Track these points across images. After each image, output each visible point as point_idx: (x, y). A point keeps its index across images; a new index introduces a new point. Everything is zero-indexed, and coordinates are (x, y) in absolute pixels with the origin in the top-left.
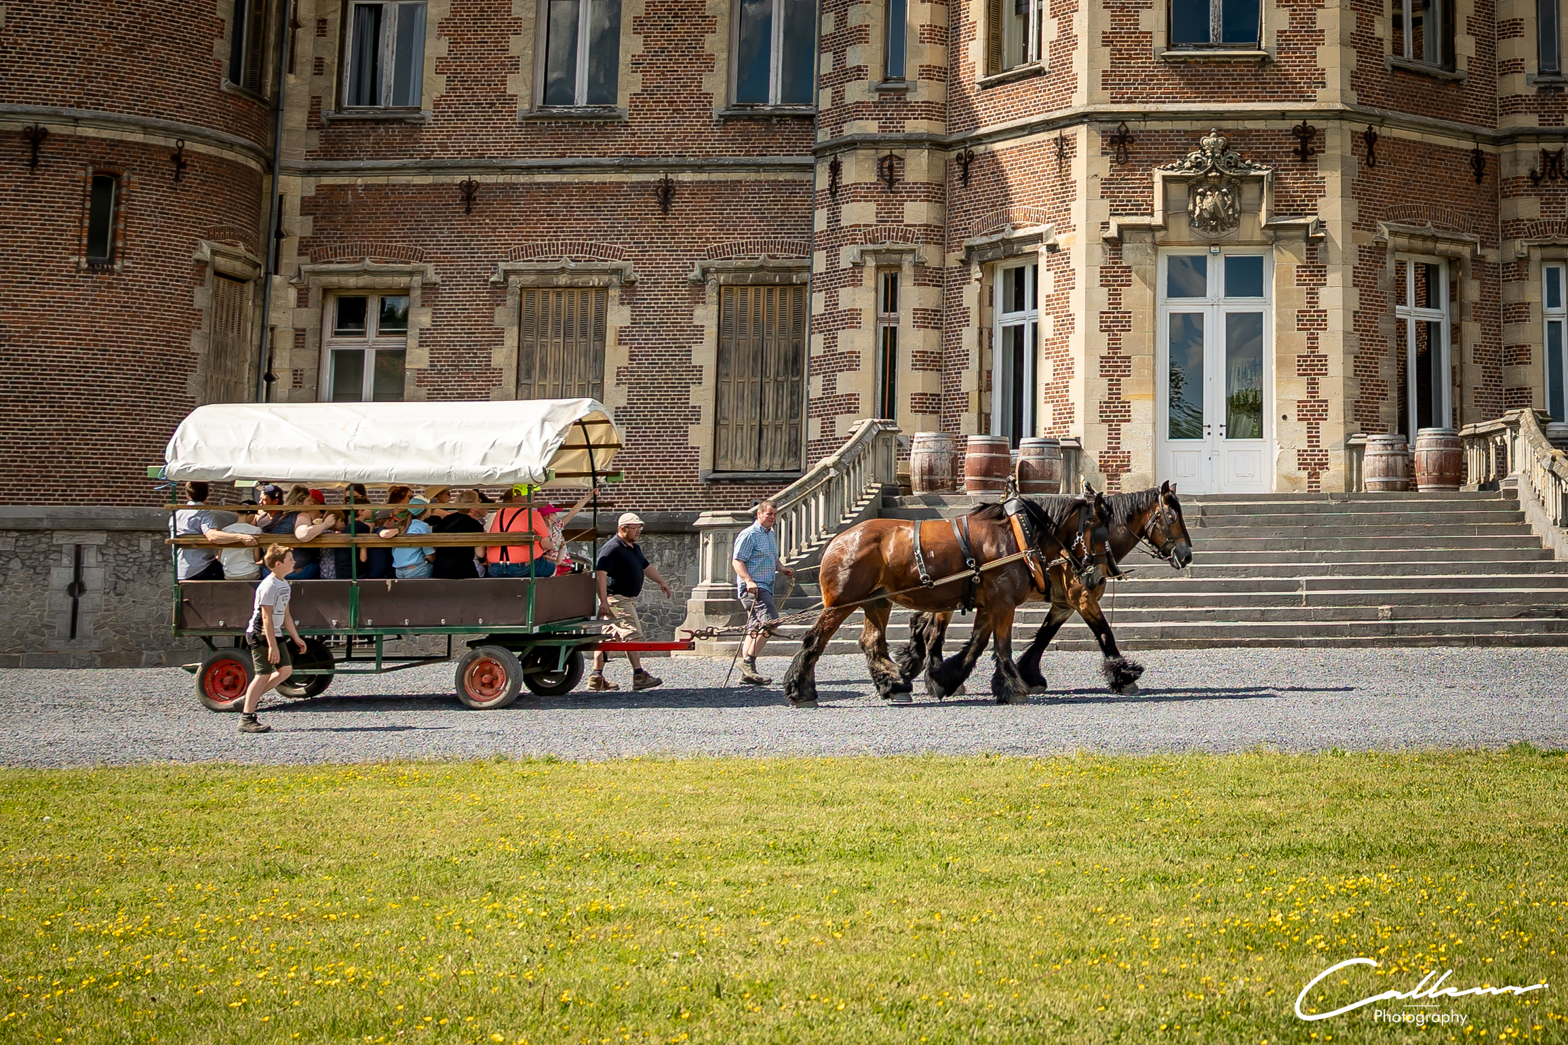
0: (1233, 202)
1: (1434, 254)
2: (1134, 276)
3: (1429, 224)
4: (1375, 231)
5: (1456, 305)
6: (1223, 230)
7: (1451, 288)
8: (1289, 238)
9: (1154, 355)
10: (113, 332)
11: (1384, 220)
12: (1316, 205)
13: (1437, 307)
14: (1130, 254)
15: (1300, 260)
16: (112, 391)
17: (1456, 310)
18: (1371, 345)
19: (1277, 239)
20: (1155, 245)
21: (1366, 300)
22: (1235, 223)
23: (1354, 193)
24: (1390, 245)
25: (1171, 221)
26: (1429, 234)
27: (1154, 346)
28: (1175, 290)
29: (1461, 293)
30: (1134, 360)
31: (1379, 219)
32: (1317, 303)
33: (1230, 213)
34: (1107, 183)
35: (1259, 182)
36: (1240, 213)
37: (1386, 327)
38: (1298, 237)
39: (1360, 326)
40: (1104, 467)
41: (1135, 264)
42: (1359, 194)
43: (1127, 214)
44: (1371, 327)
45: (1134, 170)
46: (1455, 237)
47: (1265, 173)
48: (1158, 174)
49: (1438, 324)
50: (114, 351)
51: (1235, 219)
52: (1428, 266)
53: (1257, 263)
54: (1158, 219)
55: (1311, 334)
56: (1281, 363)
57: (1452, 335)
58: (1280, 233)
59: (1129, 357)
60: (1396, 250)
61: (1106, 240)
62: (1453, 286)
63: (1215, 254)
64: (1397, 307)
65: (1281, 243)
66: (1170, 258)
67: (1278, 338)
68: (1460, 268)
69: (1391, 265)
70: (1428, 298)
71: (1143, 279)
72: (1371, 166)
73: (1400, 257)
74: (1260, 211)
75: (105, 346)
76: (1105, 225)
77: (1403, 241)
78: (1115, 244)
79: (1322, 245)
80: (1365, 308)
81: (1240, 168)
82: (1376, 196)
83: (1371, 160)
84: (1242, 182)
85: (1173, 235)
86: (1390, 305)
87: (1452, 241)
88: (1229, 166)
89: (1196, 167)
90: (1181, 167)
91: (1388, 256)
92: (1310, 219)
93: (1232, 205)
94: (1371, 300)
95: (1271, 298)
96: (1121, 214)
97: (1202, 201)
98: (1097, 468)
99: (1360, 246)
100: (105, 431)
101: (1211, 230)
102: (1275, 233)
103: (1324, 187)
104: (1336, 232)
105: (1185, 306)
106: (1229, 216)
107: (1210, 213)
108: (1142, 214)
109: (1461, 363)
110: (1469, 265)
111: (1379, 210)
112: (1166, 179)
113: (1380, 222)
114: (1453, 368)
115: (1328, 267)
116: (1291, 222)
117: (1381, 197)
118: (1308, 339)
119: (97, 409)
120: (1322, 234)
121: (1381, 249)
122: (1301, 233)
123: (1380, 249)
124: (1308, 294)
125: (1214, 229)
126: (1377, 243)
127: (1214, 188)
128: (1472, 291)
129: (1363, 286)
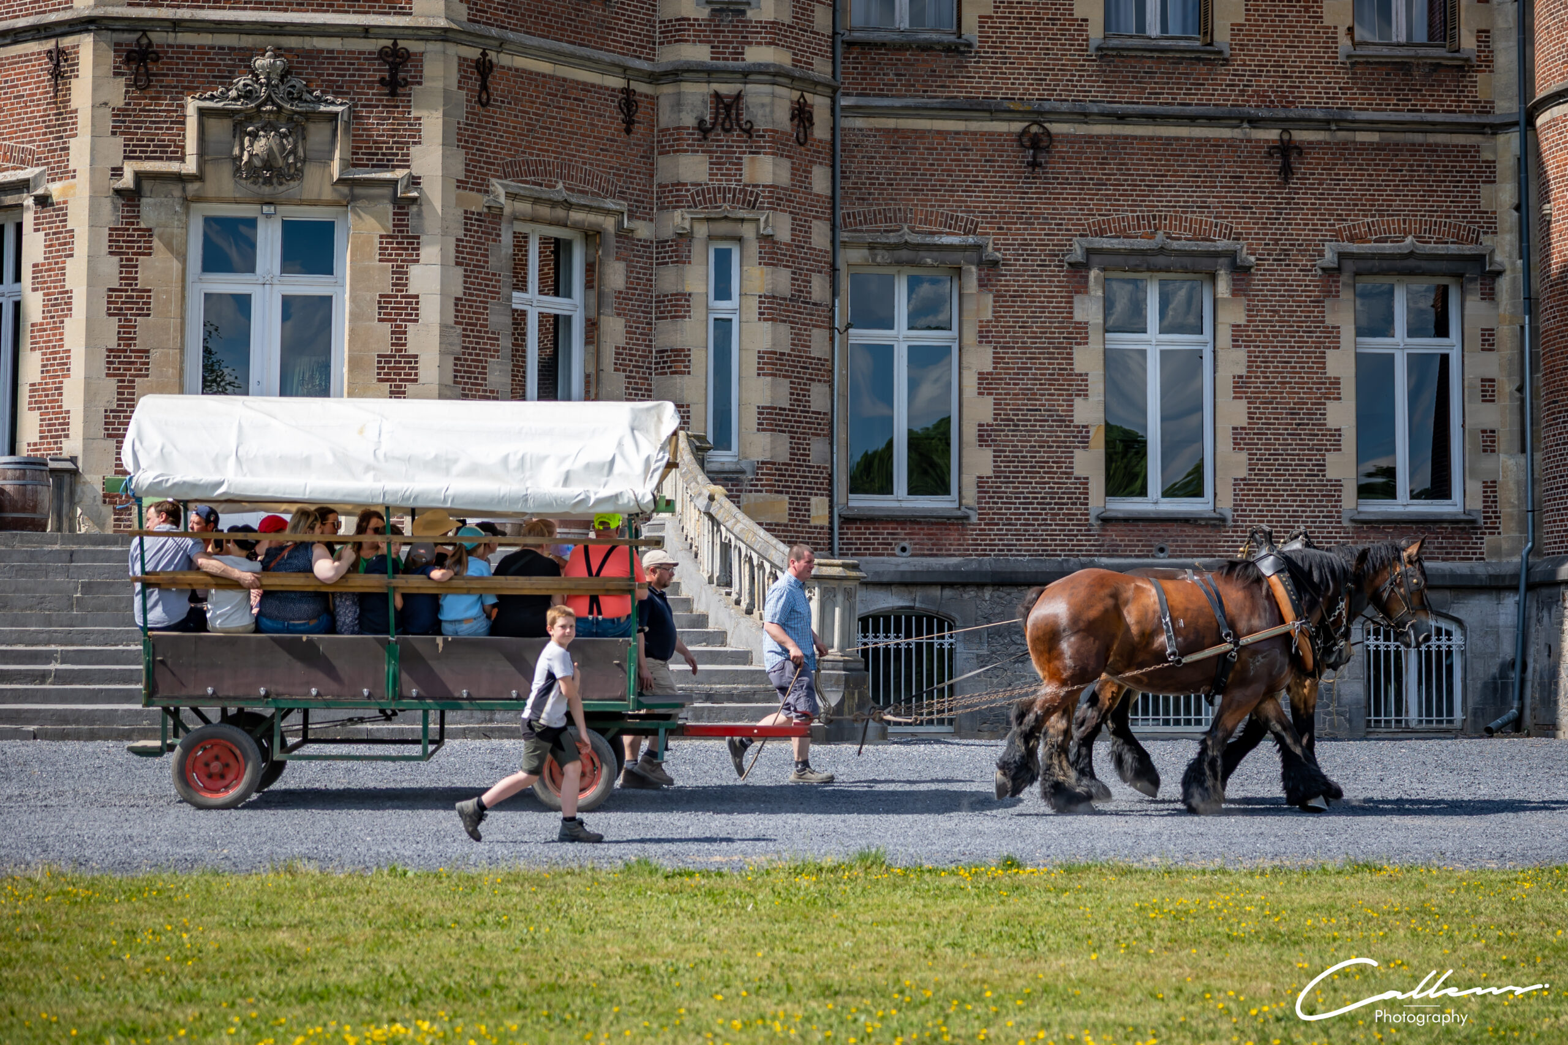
0: (295, 147)
1: (566, 226)
2: (156, 243)
3: (560, 186)
4: (487, 192)
5: (593, 294)
6: (281, 184)
7: (587, 271)
8: (370, 198)
9: (182, 350)
11: (500, 177)
12: (408, 155)
13: (569, 295)
14: (150, 213)
15: (384, 227)
17: (593, 301)
18: (478, 343)
19: (354, 198)
20: (186, 201)
21: (473, 283)
22: (297, 174)
23: (460, 140)
24: (507, 210)
25: (209, 169)
26: (560, 199)
27: (183, 337)
28: (214, 261)
29: (600, 279)
30: (155, 355)
31: (493, 176)
32: (406, 285)
33: (291, 160)
34: (121, 116)
35: (331, 121)
36: (304, 161)
37: (498, 320)
38: (382, 197)
39: (463, 317)
40: (109, 497)
41: (158, 226)
42: (466, 141)
43: (148, 158)
44: (478, 319)
45: (159, 98)
46: (595, 204)
47: (340, 109)
48: (192, 106)
49: (568, 319)
51: (297, 169)
52: (557, 241)
53: (327, 229)
54: (190, 166)
55: (397, 326)
56: (355, 364)
57: (587, 332)
58: (358, 191)
59: (147, 351)
60: (515, 218)
61: (118, 192)
62: (590, 268)
63: (268, 216)
64: (515, 294)
65: (359, 203)
66: (208, 221)
67: (352, 331)
68: (600, 245)
69: (507, 238)
70: (556, 284)
71: (169, 246)
72: (483, 105)
73: (520, 227)
74: (332, 159)
76: (117, 172)
77: (524, 207)
78: (130, 198)
79: (414, 209)
80: (471, 295)
81: (306, 101)
82: (489, 146)
83: (484, 97)
84: (307, 120)
85: (210, 188)
86: (505, 291)
87: (590, 209)
88: (291, 97)
89: (246, 97)
90: (224, 97)
91: (504, 226)
92: (399, 173)
93: (294, 151)
94: (480, 284)
95: (344, 278)
96: (140, 158)
97: (251, 145)
98: (100, 499)
99: (466, 212)
101: (264, 183)
102: (351, 190)
103: (419, 131)
104: (434, 191)
105: (226, 284)
106: (288, 165)
107: (263, 160)
108: (169, 159)
109: (599, 371)
110: (612, 241)
111: (493, 164)
112: (202, 113)
113: (494, 181)
114: (587, 376)
115: (423, 238)
116: (373, 176)
117: (496, 147)
118: (393, 333)
120: (415, 194)
121: (495, 216)
122: (387, 191)
123: (494, 214)
124: (393, 273)
125: (268, 181)
126: (489, 207)
127: (268, 127)
128: (616, 276)
129: (468, 265)
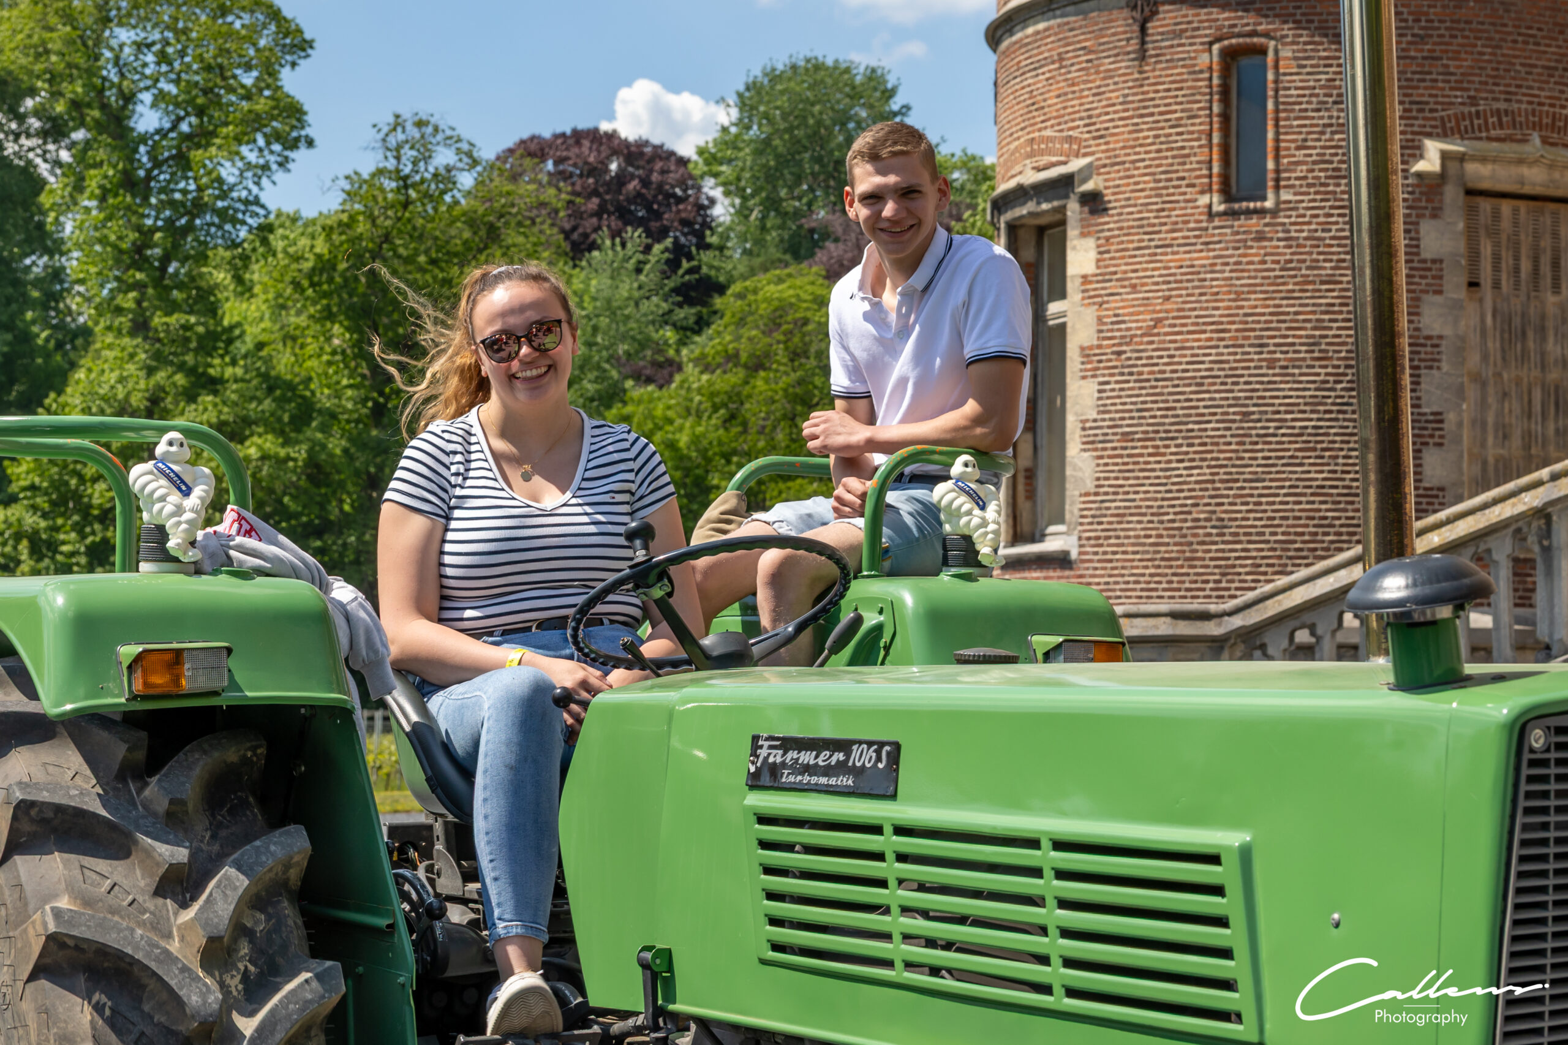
10: (1271, 314)
16: (1278, 412)
50: (1276, 345)
75: (1261, 337)
100: (1271, 480)
119: (1256, 443)
